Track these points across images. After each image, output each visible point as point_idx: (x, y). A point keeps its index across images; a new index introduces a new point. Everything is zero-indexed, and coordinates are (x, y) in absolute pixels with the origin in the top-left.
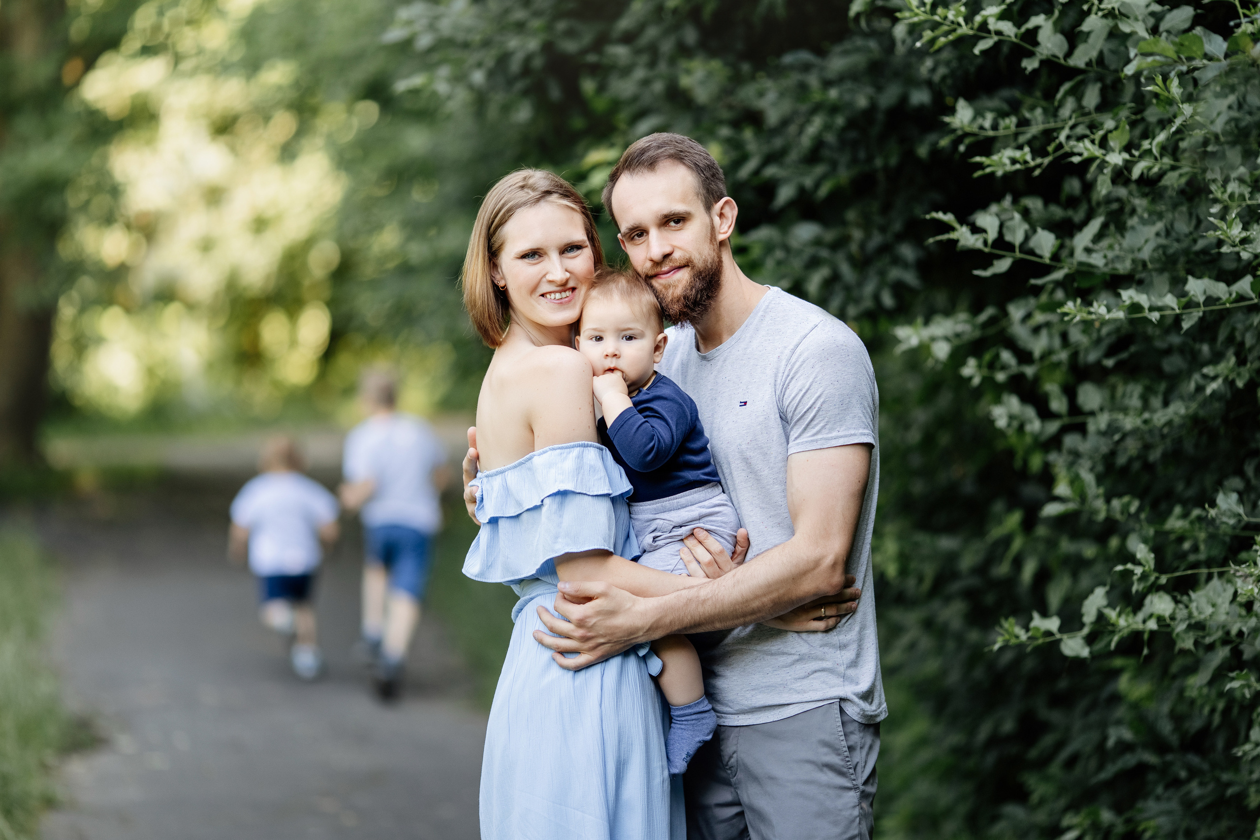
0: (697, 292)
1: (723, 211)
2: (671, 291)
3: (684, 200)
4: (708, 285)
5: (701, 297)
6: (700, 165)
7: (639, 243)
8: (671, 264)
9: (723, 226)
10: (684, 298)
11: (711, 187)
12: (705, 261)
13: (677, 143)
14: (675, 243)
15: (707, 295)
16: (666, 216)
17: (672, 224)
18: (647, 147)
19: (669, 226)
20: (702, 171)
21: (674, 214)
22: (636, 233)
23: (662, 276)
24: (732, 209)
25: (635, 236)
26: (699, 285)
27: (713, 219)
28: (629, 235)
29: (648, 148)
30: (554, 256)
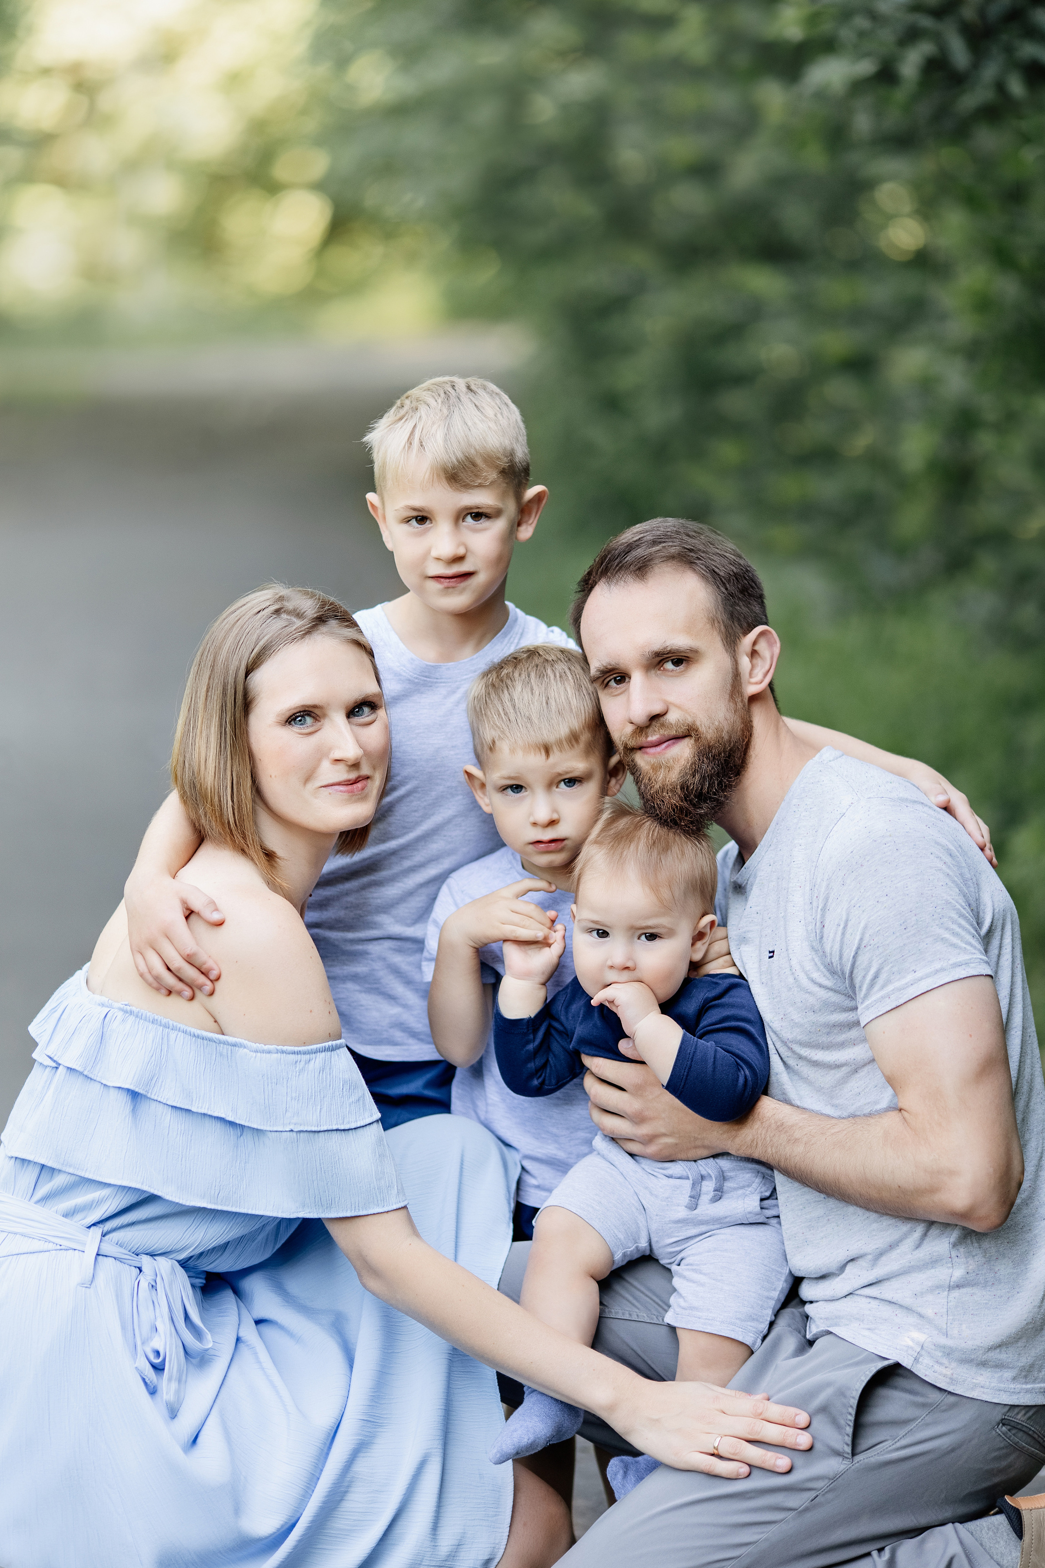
0: (703, 778)
1: (757, 648)
2: (661, 775)
3: (689, 629)
4: (722, 768)
5: (711, 785)
6: (720, 573)
7: (616, 693)
8: (662, 732)
9: (756, 671)
10: (682, 788)
11: (736, 610)
12: (719, 730)
13: (688, 535)
14: (672, 698)
15: (720, 783)
16: (657, 654)
17: (669, 666)
18: (636, 541)
19: (664, 669)
20: (724, 583)
21: (670, 652)
22: (612, 677)
23: (649, 750)
24: (771, 644)
25: (610, 680)
26: (707, 767)
27: (739, 662)
28: (601, 679)
29: (637, 543)
30: (338, 718)
